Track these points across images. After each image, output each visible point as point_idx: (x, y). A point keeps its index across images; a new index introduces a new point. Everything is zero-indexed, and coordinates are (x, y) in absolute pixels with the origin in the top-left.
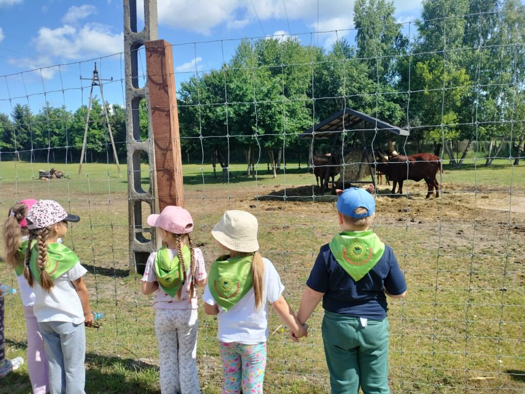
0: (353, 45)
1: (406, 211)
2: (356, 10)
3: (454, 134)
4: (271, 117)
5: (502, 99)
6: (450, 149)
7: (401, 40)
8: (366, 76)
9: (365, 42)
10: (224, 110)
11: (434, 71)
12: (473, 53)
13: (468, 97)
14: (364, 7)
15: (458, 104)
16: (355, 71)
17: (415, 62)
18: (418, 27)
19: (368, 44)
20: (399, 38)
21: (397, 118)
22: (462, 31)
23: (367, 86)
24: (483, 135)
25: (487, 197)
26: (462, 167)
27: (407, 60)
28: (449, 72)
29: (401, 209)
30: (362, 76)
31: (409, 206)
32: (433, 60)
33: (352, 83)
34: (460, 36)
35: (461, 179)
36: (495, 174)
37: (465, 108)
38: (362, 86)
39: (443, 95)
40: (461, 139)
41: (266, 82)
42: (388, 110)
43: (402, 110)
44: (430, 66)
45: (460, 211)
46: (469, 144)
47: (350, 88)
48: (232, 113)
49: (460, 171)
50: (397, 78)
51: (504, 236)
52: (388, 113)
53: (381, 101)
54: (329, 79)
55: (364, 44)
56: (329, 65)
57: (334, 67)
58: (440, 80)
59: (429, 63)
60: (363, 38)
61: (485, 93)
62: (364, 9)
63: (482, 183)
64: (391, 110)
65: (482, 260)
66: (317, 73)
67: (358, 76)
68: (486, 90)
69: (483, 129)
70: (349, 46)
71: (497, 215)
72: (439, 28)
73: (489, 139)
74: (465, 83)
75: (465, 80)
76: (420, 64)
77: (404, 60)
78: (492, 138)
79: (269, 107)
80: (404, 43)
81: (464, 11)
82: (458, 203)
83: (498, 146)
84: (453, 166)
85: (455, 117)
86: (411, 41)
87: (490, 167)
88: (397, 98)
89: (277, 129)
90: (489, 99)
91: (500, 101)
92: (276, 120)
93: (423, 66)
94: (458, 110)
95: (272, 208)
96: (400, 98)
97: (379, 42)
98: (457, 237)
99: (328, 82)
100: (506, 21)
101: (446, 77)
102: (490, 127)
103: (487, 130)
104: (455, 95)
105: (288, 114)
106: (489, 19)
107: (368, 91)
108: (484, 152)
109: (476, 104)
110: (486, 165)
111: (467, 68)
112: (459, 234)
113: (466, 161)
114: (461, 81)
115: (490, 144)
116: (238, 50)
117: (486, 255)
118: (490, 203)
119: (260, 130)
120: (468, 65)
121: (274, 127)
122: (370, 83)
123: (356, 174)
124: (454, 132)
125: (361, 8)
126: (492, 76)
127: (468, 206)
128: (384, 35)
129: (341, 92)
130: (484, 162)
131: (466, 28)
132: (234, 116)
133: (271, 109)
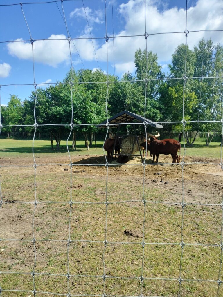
0: (134, 76)
1: (159, 174)
2: (136, 56)
3: (189, 128)
4: (86, 114)
5: (214, 110)
6: (187, 136)
7: (161, 75)
8: (141, 93)
9: (141, 75)
10: (57, 109)
11: (178, 93)
12: (199, 84)
13: (196, 108)
14: (141, 55)
15: (191, 111)
16: (135, 91)
17: (168, 87)
18: (170, 69)
19: (142, 76)
20: (160, 74)
21: (158, 118)
22: (193, 72)
23: (142, 99)
24: (204, 129)
25: (206, 166)
26: (193, 146)
27: (164, 86)
28: (186, 93)
29: (156, 173)
30: (139, 93)
31: (161, 170)
32: (178, 87)
33: (133, 97)
34: (192, 74)
35: (193, 153)
36: (210, 151)
37: (195, 114)
38: (139, 99)
39: (183, 106)
40: (193, 130)
41: (83, 93)
42: (153, 113)
43: (160, 113)
44: (176, 90)
45: (191, 175)
46: (197, 133)
47: (132, 100)
48: (61, 111)
49: (192, 148)
50: (158, 96)
51: (216, 194)
52: (153, 115)
53: (149, 108)
54: (121, 94)
55: (140, 76)
56: (121, 86)
57: (124, 87)
58: (181, 97)
59: (175, 88)
60: (140, 73)
61: (205, 106)
62: (141, 56)
63: (203, 156)
64: (154, 113)
65: (202, 216)
66: (114, 91)
67: (137, 94)
68: (206, 105)
69: (204, 125)
70: (132, 76)
71: (212, 178)
72: (180, 69)
73: (207, 131)
74: (195, 100)
75: (194, 98)
76: (171, 88)
77: (162, 86)
78: (209, 131)
79: (85, 108)
80: (162, 76)
81: (194, 61)
82: (189, 169)
83: (212, 135)
84: (188, 145)
85: (189, 118)
86: (166, 75)
87: (208, 147)
88: (158, 107)
89: (89, 121)
90: (207, 109)
91: (213, 110)
92: (89, 116)
93: (172, 89)
94: (191, 115)
95: (77, 171)
96: (159, 106)
97: (149, 75)
98: (187, 195)
99: (120, 96)
100: (215, 67)
101: (184, 96)
102: (208, 125)
103: (206, 126)
104: (189, 106)
105: (96, 113)
106: (207, 66)
107: (142, 102)
108: (205, 138)
109: (200, 112)
110: (206, 145)
111: (196, 92)
112: (189, 192)
113: (195, 143)
114: (192, 99)
115: (208, 134)
116: (68, 75)
117: (204, 212)
118: (208, 170)
119: (79, 121)
120: (196, 90)
121: (88, 120)
122: (143, 97)
123: (131, 150)
124: (188, 127)
125: (139, 56)
126: (209, 97)
127: (195, 171)
128: (152, 72)
129: (127, 102)
130: (205, 143)
131: (195, 70)
132: (63, 112)
133: (86, 110)
